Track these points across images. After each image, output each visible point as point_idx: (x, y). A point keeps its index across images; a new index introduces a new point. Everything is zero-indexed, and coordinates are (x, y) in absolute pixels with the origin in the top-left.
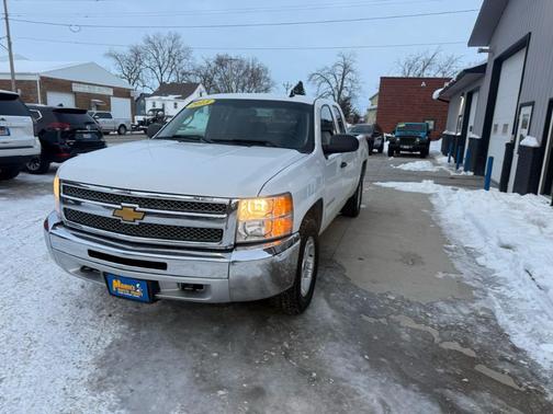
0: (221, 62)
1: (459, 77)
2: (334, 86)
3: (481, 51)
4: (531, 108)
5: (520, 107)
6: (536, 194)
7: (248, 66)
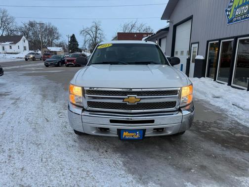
0: (32, 24)
1: (158, 32)
2: (92, 36)
3: (168, 22)
4: (197, 44)
5: (191, 44)
6: (204, 77)
7: (46, 27)
